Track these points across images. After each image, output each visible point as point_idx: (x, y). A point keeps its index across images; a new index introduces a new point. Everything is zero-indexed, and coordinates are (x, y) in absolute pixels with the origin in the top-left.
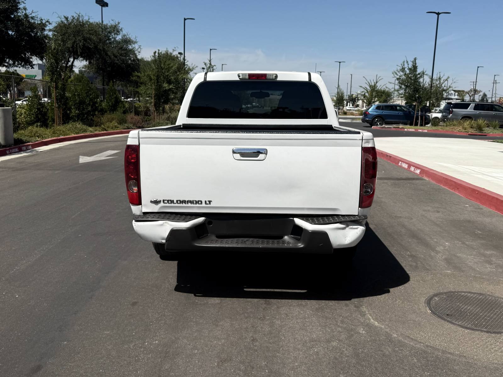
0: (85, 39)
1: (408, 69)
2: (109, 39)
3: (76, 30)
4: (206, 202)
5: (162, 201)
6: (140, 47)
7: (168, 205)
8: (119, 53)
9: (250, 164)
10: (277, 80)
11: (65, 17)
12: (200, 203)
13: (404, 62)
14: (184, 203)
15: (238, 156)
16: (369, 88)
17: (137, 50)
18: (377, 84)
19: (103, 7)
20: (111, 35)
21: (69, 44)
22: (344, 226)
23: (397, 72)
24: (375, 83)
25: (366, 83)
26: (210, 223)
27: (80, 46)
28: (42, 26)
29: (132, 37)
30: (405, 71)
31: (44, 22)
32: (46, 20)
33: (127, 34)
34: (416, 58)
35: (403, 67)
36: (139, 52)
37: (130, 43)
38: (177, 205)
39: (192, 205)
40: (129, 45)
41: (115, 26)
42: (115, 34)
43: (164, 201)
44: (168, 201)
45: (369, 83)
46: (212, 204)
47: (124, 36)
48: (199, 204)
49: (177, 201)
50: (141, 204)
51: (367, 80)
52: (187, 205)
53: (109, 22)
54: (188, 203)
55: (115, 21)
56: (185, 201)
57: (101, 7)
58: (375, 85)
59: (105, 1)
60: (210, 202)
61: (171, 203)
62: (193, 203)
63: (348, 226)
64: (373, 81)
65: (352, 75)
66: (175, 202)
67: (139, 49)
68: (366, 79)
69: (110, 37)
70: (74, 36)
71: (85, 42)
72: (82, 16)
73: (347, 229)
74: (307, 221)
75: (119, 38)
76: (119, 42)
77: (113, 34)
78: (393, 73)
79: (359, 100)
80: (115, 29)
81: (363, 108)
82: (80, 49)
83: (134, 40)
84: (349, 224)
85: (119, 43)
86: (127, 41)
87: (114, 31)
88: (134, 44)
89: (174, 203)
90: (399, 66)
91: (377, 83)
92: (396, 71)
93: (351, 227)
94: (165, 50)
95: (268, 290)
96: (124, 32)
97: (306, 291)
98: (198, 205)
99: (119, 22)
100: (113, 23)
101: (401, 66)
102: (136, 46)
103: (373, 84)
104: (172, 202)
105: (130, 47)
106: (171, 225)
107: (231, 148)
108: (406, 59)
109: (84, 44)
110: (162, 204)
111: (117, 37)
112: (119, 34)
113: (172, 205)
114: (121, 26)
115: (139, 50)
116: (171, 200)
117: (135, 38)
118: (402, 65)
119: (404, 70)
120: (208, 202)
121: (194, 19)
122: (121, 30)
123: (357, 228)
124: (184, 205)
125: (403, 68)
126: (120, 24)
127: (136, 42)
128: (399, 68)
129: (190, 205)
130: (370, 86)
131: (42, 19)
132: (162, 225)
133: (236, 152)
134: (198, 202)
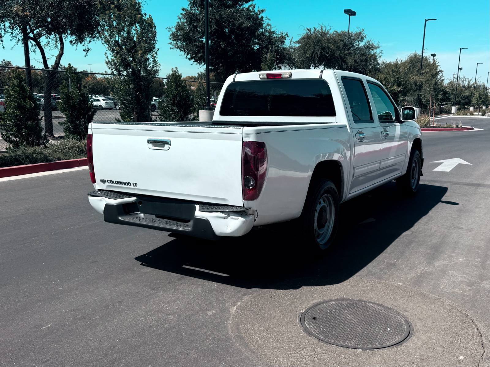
0: (323, 49)
2: (353, 46)
3: (316, 40)
4: (133, 184)
5: (107, 181)
6: (381, 52)
7: (111, 184)
8: (360, 59)
9: (159, 153)
10: (292, 78)
11: (308, 29)
12: (130, 184)
15: (151, 146)
17: (378, 55)
19: (351, 16)
20: (355, 42)
21: (309, 54)
22: (226, 216)
26: (140, 203)
27: (317, 55)
28: (282, 40)
29: (375, 43)
31: (284, 34)
32: (286, 34)
33: (371, 41)
36: (380, 57)
37: (372, 48)
38: (116, 185)
39: (125, 186)
40: (371, 51)
41: (360, 33)
42: (358, 41)
43: (108, 181)
44: (110, 181)
46: (138, 187)
47: (367, 42)
49: (116, 182)
50: (95, 183)
53: (354, 30)
54: (122, 184)
55: (360, 29)
56: (120, 182)
57: (349, 16)
59: (353, 11)
60: (136, 184)
63: (229, 216)
66: (115, 182)
67: (381, 53)
69: (354, 45)
70: (314, 46)
71: (322, 51)
72: (325, 26)
73: (229, 218)
75: (362, 44)
76: (362, 48)
77: (357, 41)
80: (360, 36)
82: (318, 57)
83: (377, 45)
84: (230, 214)
85: (360, 49)
86: (369, 47)
87: (358, 38)
88: (376, 49)
93: (232, 217)
94: (414, 52)
95: (197, 269)
96: (368, 38)
97: (229, 275)
98: (128, 186)
99: (363, 29)
100: (358, 31)
102: (377, 51)
104: (113, 182)
105: (372, 52)
106: (107, 201)
107: (146, 138)
109: (322, 53)
110: (107, 184)
111: (360, 44)
112: (363, 41)
114: (365, 33)
115: (380, 55)
117: (378, 43)
120: (135, 185)
121: (436, 19)
122: (365, 36)
123: (237, 219)
124: (120, 185)
126: (364, 31)
127: (378, 47)
129: (123, 186)
131: (283, 32)
132: (101, 200)
133: (149, 141)
134: (128, 184)
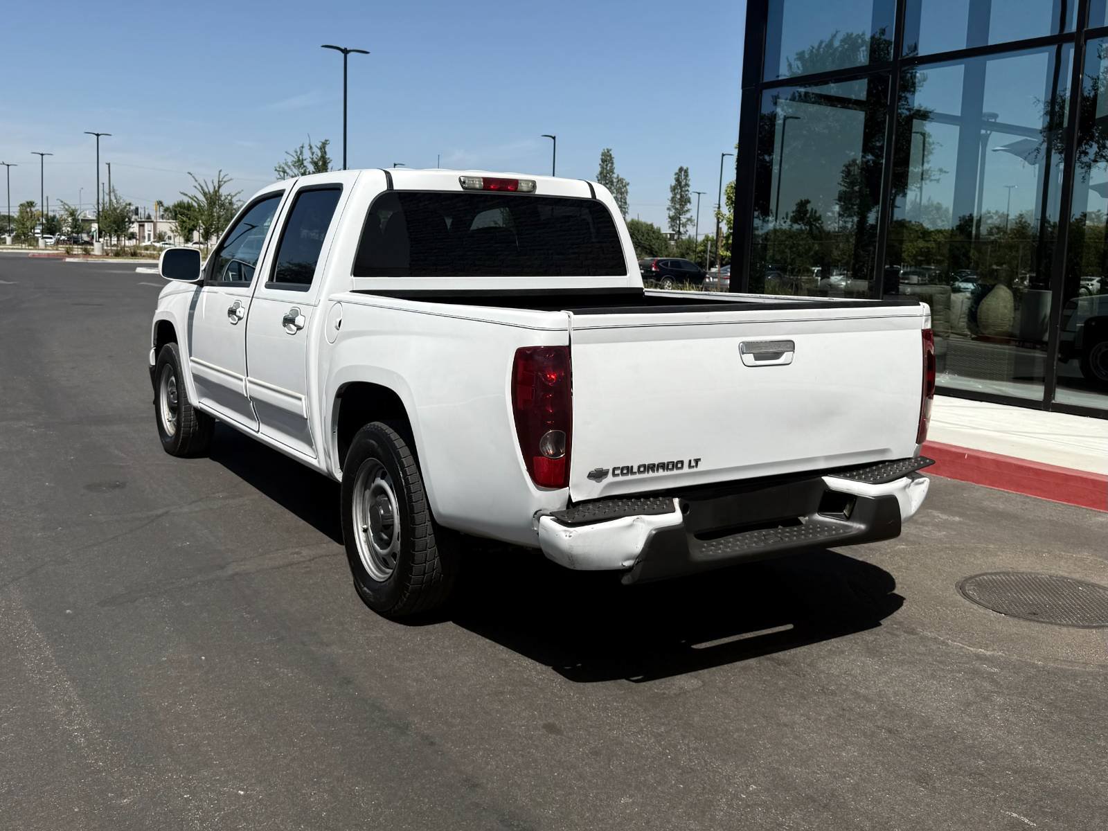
1: (311, 162)
4: (690, 461)
5: (610, 473)
7: (621, 478)
9: (768, 374)
12: (680, 465)
13: (302, 147)
14: (650, 471)
15: (749, 359)
16: (201, 198)
18: (221, 191)
22: (911, 481)
23: (286, 168)
24: (217, 188)
25: (195, 187)
26: (686, 508)
30: (304, 166)
34: (326, 141)
35: (299, 157)
39: (666, 473)
43: (614, 470)
44: (622, 469)
45: (202, 187)
46: (701, 467)
48: (678, 468)
49: (639, 467)
50: (568, 484)
51: (196, 181)
52: (656, 474)
54: (658, 470)
56: (654, 465)
58: (216, 192)
60: (697, 461)
61: (627, 474)
62: (668, 469)
64: (211, 183)
65: (109, 164)
66: (635, 470)
68: (193, 177)
73: (912, 485)
74: (852, 478)
78: (276, 170)
79: (133, 223)
81: (144, 242)
84: (914, 476)
89: (633, 473)
90: (291, 153)
91: (219, 187)
92: (283, 166)
93: (917, 480)
98: (675, 472)
101: (294, 154)
103: (212, 191)
104: (629, 470)
106: (649, 523)
107: (738, 341)
108: (308, 142)
110: (610, 479)
113: (630, 477)
116: (628, 468)
118: (296, 152)
119: (303, 164)
120: (693, 463)
124: (651, 474)
125: (299, 160)
128: (290, 160)
129: (661, 473)
130: (205, 194)
132: (631, 526)
133: (747, 348)
134: (677, 465)
